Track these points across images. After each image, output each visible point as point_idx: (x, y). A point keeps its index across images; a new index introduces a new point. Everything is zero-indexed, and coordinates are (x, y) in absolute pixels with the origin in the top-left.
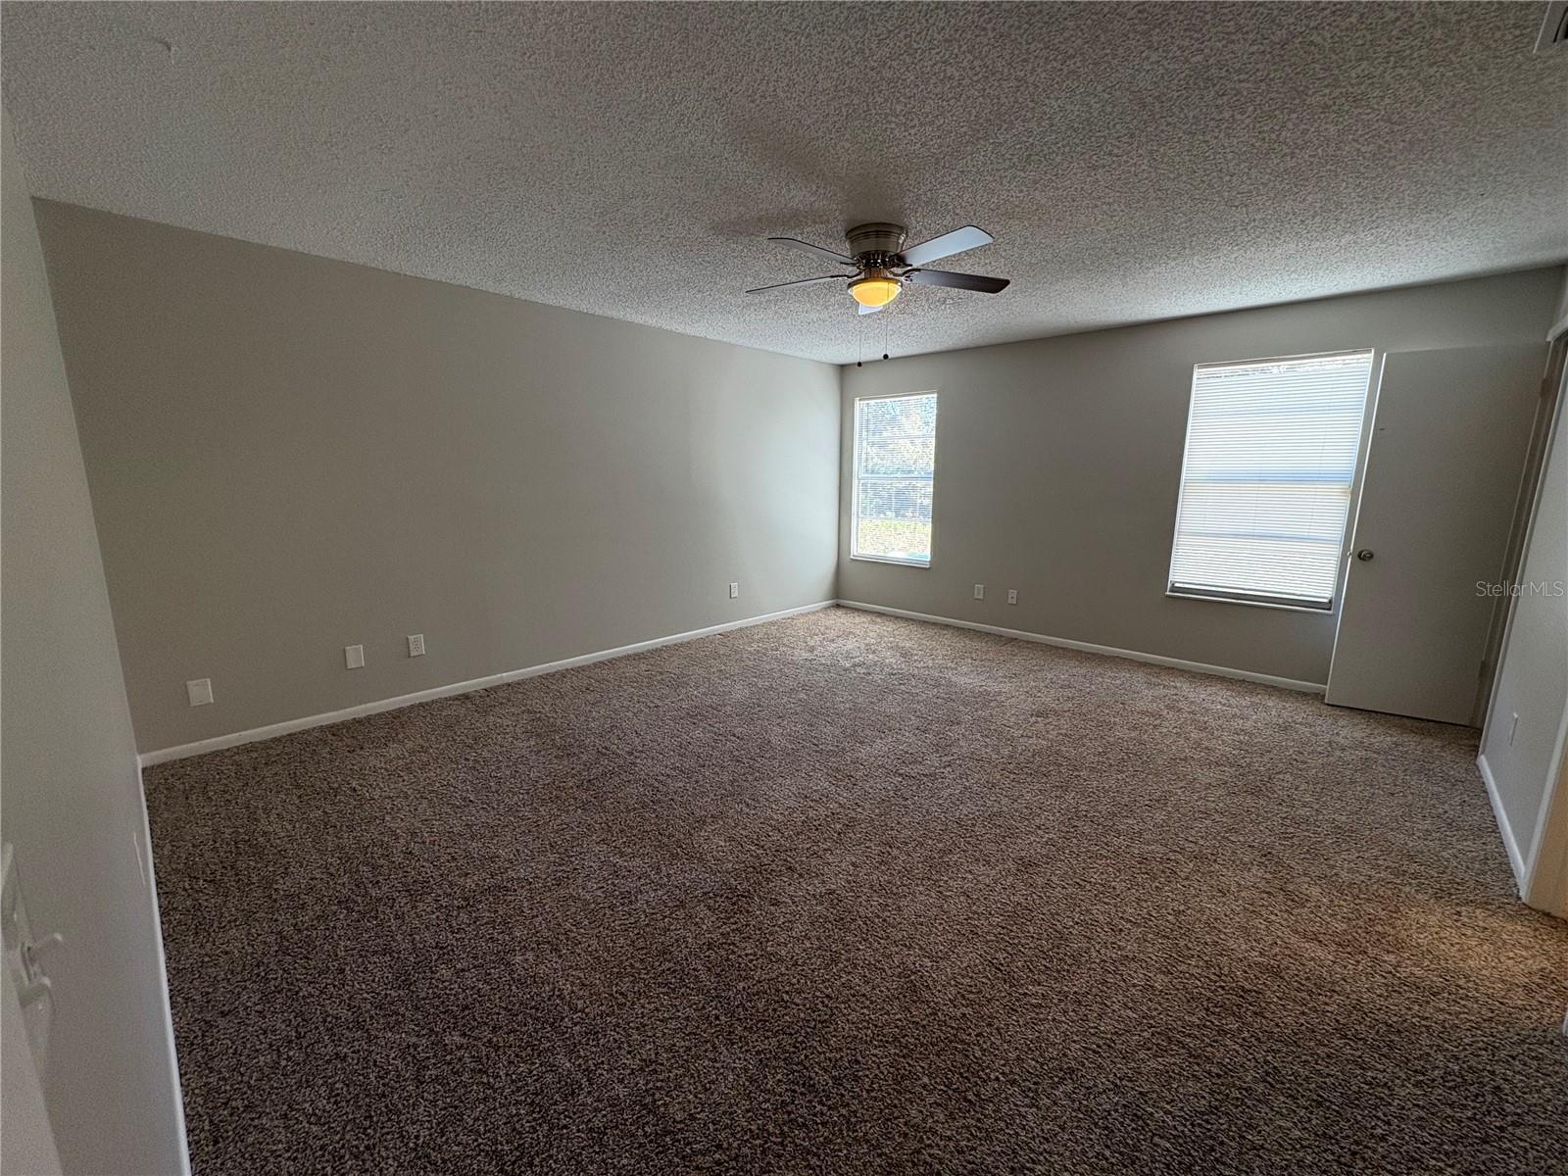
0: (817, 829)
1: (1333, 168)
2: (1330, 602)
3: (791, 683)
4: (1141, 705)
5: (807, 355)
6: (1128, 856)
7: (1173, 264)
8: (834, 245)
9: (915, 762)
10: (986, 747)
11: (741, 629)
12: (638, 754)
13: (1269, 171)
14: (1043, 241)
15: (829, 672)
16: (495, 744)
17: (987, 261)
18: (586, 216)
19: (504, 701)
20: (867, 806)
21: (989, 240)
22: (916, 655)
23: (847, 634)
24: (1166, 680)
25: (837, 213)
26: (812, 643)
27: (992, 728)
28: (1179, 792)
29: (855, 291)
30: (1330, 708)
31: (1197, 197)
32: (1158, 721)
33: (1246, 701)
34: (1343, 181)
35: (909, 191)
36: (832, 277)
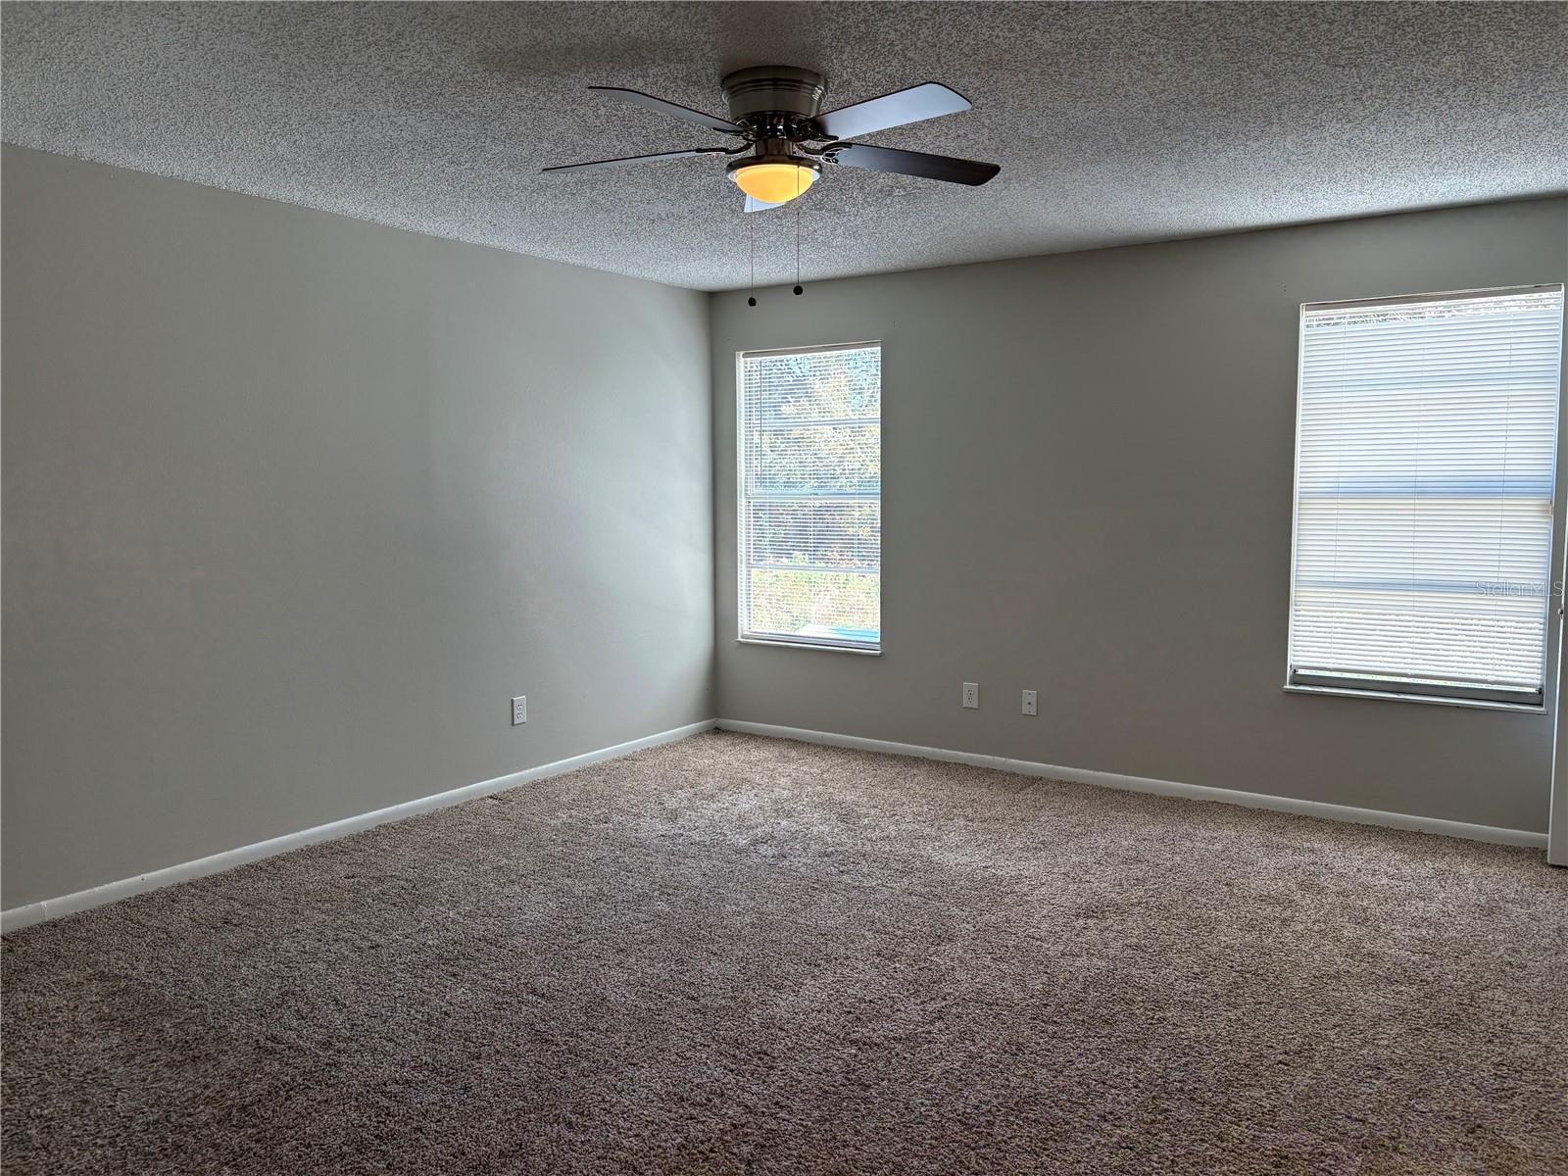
0: (707, 1159)
1: (1473, 22)
2: (1540, 692)
3: (639, 884)
4: (1258, 885)
5: (647, 274)
6: (1256, 1155)
7: (1255, 146)
8: (700, 97)
9: (879, 1016)
10: (1002, 979)
11: (534, 785)
12: (343, 1045)
13: (1383, 19)
14: (1050, 105)
15: (709, 857)
16: (34, 1048)
17: (961, 133)
18: (243, 27)
19: (46, 958)
20: (797, 1105)
21: (965, 106)
22: (867, 816)
23: (737, 784)
24: (1296, 838)
25: (708, 47)
26: (671, 803)
27: (1011, 943)
28: (1332, 1034)
29: (743, 177)
30: (1555, 873)
31: (1284, 50)
32: (1288, 913)
33: (1427, 867)
34: (1489, 39)
35: (829, 19)
36: (698, 150)
